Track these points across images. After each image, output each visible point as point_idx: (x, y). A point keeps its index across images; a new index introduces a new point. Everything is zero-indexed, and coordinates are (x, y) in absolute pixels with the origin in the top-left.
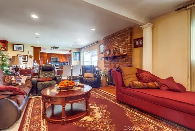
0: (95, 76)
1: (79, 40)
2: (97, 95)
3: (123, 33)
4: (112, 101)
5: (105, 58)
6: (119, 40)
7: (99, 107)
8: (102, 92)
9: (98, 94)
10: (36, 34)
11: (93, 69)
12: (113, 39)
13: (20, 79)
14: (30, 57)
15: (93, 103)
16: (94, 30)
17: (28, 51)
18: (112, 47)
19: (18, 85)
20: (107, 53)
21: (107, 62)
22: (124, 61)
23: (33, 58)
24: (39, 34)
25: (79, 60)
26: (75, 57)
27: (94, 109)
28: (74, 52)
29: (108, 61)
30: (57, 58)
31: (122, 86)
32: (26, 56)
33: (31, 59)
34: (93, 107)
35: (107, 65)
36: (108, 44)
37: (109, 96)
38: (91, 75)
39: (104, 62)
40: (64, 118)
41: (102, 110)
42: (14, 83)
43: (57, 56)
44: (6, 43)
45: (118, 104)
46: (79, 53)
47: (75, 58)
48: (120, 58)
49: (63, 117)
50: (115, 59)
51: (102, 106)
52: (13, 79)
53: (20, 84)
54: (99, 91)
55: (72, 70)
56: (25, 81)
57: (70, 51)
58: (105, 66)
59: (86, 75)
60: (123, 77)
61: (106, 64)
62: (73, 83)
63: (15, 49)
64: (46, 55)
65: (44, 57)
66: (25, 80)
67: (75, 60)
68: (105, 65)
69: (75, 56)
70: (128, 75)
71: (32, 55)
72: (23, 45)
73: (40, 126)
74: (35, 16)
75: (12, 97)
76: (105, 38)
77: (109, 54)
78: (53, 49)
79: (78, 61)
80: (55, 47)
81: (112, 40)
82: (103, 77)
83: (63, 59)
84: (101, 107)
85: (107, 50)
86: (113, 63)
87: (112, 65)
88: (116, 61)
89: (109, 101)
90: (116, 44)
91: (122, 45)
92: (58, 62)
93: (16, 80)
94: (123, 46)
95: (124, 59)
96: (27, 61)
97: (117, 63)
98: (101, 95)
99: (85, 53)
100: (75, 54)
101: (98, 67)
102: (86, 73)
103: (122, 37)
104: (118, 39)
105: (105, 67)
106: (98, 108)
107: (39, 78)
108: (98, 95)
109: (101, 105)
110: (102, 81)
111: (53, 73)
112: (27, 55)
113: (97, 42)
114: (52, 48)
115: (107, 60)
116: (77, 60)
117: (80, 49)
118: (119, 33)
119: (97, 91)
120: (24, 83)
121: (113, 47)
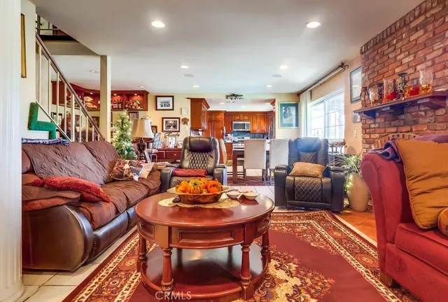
0: (327, 173)
1: (284, 67)
2: (318, 235)
3: (433, 12)
4: (362, 269)
5: (365, 113)
6: (416, 40)
7: (301, 279)
8: (343, 229)
9: (324, 233)
10: (183, 67)
11: (322, 149)
12: (395, 41)
13: (137, 168)
14: (185, 121)
15: (288, 261)
16: (314, 24)
17: (181, 109)
18: (390, 72)
19: (132, 179)
20: (372, 94)
21: (372, 126)
22: (441, 119)
23: (189, 123)
24: (187, 67)
25: (297, 124)
26: (285, 117)
27: (281, 281)
28: (282, 105)
29: (375, 123)
30: (246, 123)
31: (402, 221)
32: (178, 120)
33: (185, 125)
34: (281, 274)
35: (373, 136)
36: (375, 64)
37: (361, 248)
38: (314, 169)
39: (363, 128)
40: (167, 286)
41: (304, 293)
42: (126, 176)
43: (246, 118)
44: (145, 95)
45: (382, 289)
46: (296, 106)
47: (285, 121)
48: (422, 108)
49: (166, 282)
50: (403, 113)
51: (312, 278)
52: (127, 166)
53: (136, 178)
54: (333, 222)
55: (268, 153)
56: (148, 173)
57: (273, 102)
58: (368, 142)
59: (298, 167)
60: (409, 183)
61: (370, 134)
62: (214, 186)
63: (159, 107)
64: (221, 117)
65: (217, 121)
66: (150, 170)
67: (283, 125)
68: (367, 136)
69: (285, 115)
70: (436, 176)
71: (189, 117)
72: (173, 97)
73: (122, 286)
74: (158, 24)
75: (82, 205)
76: (366, 45)
77: (377, 98)
78: (229, 100)
79: (294, 127)
80: (234, 95)
81: (392, 49)
82: (354, 178)
83: (260, 125)
84: (308, 280)
85: (371, 86)
86: (394, 130)
87: (391, 136)
88: (405, 124)
89: (351, 267)
90: (406, 61)
91: (429, 57)
92: (249, 132)
93: (131, 168)
94: (433, 60)
95: (441, 112)
96: (179, 131)
97: (409, 128)
98: (331, 240)
99: (310, 104)
100: (285, 109)
101: (343, 144)
102: (299, 160)
103: (430, 27)
104: (413, 38)
105: (367, 146)
106: (297, 281)
107: (181, 167)
108: (321, 236)
109: (310, 274)
110: (351, 189)
111: (212, 157)
112: (179, 118)
113: (342, 65)
114: (227, 97)
115: (371, 122)
116: (290, 125)
117: (299, 94)
118: (417, 13)
119: (328, 221)
120: (146, 176)
121: (394, 73)
